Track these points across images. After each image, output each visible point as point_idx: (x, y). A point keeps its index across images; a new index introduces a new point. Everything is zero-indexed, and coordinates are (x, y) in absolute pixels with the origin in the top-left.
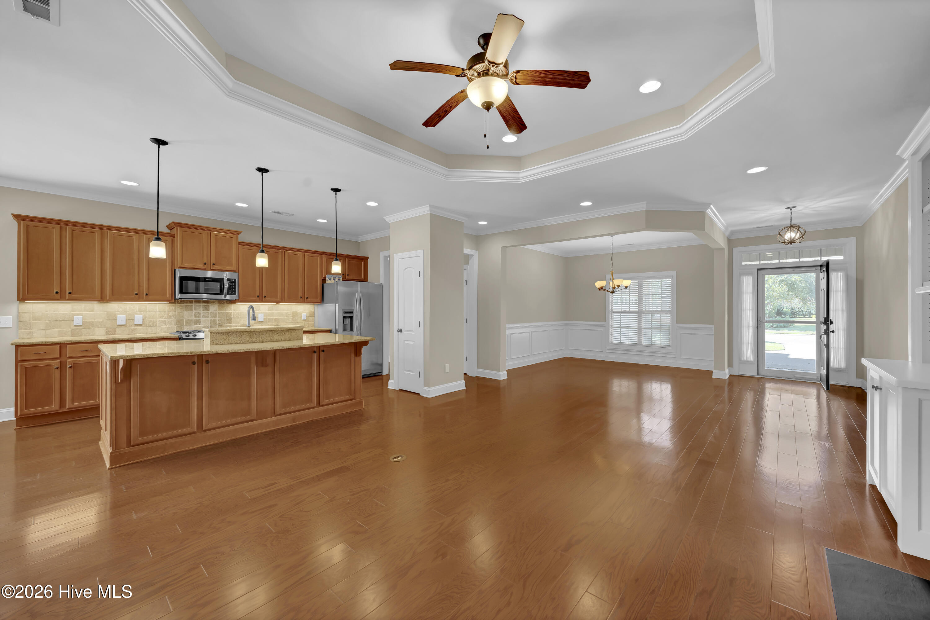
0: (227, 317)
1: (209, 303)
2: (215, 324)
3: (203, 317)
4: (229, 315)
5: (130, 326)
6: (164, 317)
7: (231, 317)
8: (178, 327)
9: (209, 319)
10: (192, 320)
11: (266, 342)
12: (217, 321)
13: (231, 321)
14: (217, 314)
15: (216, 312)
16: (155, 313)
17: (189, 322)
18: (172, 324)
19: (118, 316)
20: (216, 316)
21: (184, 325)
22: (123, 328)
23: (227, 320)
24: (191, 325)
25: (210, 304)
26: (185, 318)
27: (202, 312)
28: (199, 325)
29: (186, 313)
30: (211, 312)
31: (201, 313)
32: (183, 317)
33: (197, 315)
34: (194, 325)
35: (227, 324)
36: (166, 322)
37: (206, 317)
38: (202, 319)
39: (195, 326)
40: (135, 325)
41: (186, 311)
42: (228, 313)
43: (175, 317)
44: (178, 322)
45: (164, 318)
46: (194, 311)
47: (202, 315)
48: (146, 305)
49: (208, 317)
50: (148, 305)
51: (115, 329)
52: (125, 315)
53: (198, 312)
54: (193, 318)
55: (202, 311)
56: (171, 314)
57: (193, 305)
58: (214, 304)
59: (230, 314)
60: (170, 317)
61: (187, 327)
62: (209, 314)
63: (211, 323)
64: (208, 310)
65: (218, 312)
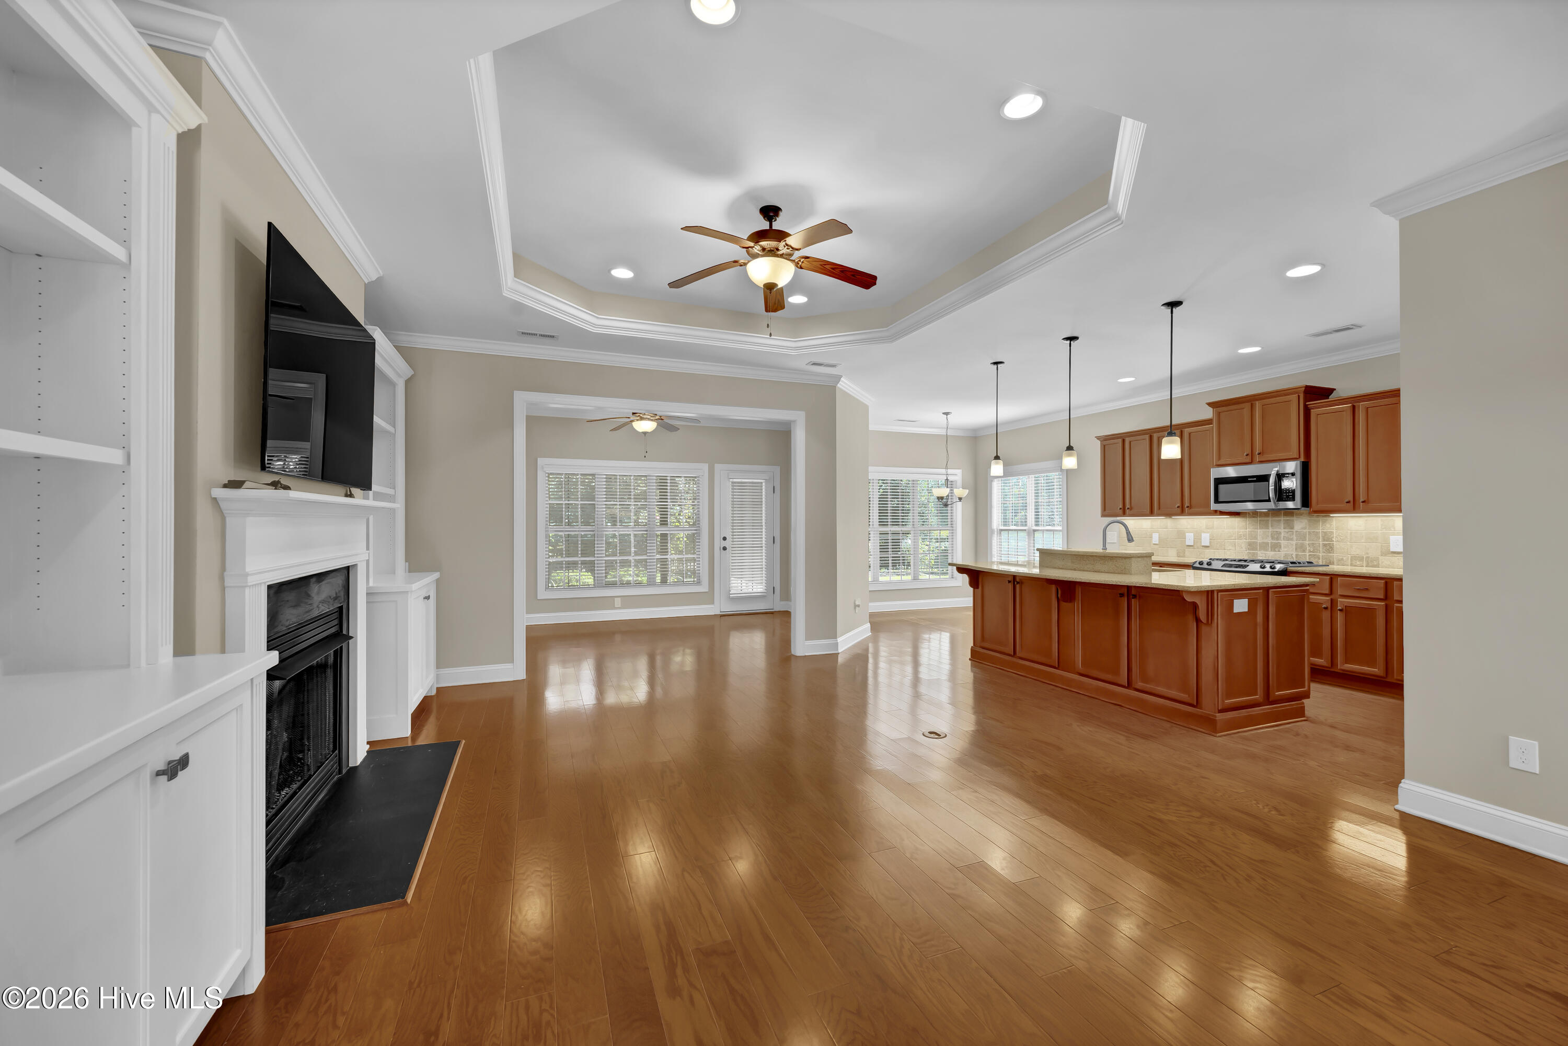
0: (1324, 540)
1: (1294, 516)
2: (1304, 551)
3: (1283, 539)
4: (1327, 537)
5: (1198, 548)
6: (1232, 536)
7: (1333, 541)
8: (1250, 553)
9: (1294, 542)
10: (1267, 544)
11: (1087, 571)
12: (1307, 546)
13: (1332, 548)
14: (1307, 533)
15: (1305, 531)
16: (1223, 531)
17: (1264, 546)
18: (1242, 548)
19: (1187, 534)
20: (1305, 537)
21: (1256, 550)
22: (1191, 549)
23: (1325, 545)
24: (1267, 550)
25: (1295, 518)
26: (1260, 540)
27: (1282, 530)
28: (1279, 551)
29: (1260, 532)
30: (1297, 531)
31: (1280, 533)
32: (1256, 538)
33: (1275, 536)
34: (1271, 550)
35: (1324, 552)
36: (1235, 544)
37: (1288, 539)
38: (1283, 542)
39: (1273, 553)
40: (1203, 546)
41: (1260, 529)
42: (1325, 533)
43: (1246, 537)
44: (1249, 545)
45: (1233, 538)
46: (1270, 529)
47: (1282, 535)
48: (1213, 520)
49: (1292, 539)
50: (1215, 520)
51: (1185, 550)
52: (1193, 534)
53: (1277, 531)
54: (1269, 540)
55: (1282, 528)
56: (1241, 533)
57: (1270, 519)
58: (1301, 517)
59: (1329, 535)
60: (1240, 537)
61: (1262, 553)
62: (1293, 534)
63: (1296, 549)
64: (1292, 528)
65: (1309, 532)
